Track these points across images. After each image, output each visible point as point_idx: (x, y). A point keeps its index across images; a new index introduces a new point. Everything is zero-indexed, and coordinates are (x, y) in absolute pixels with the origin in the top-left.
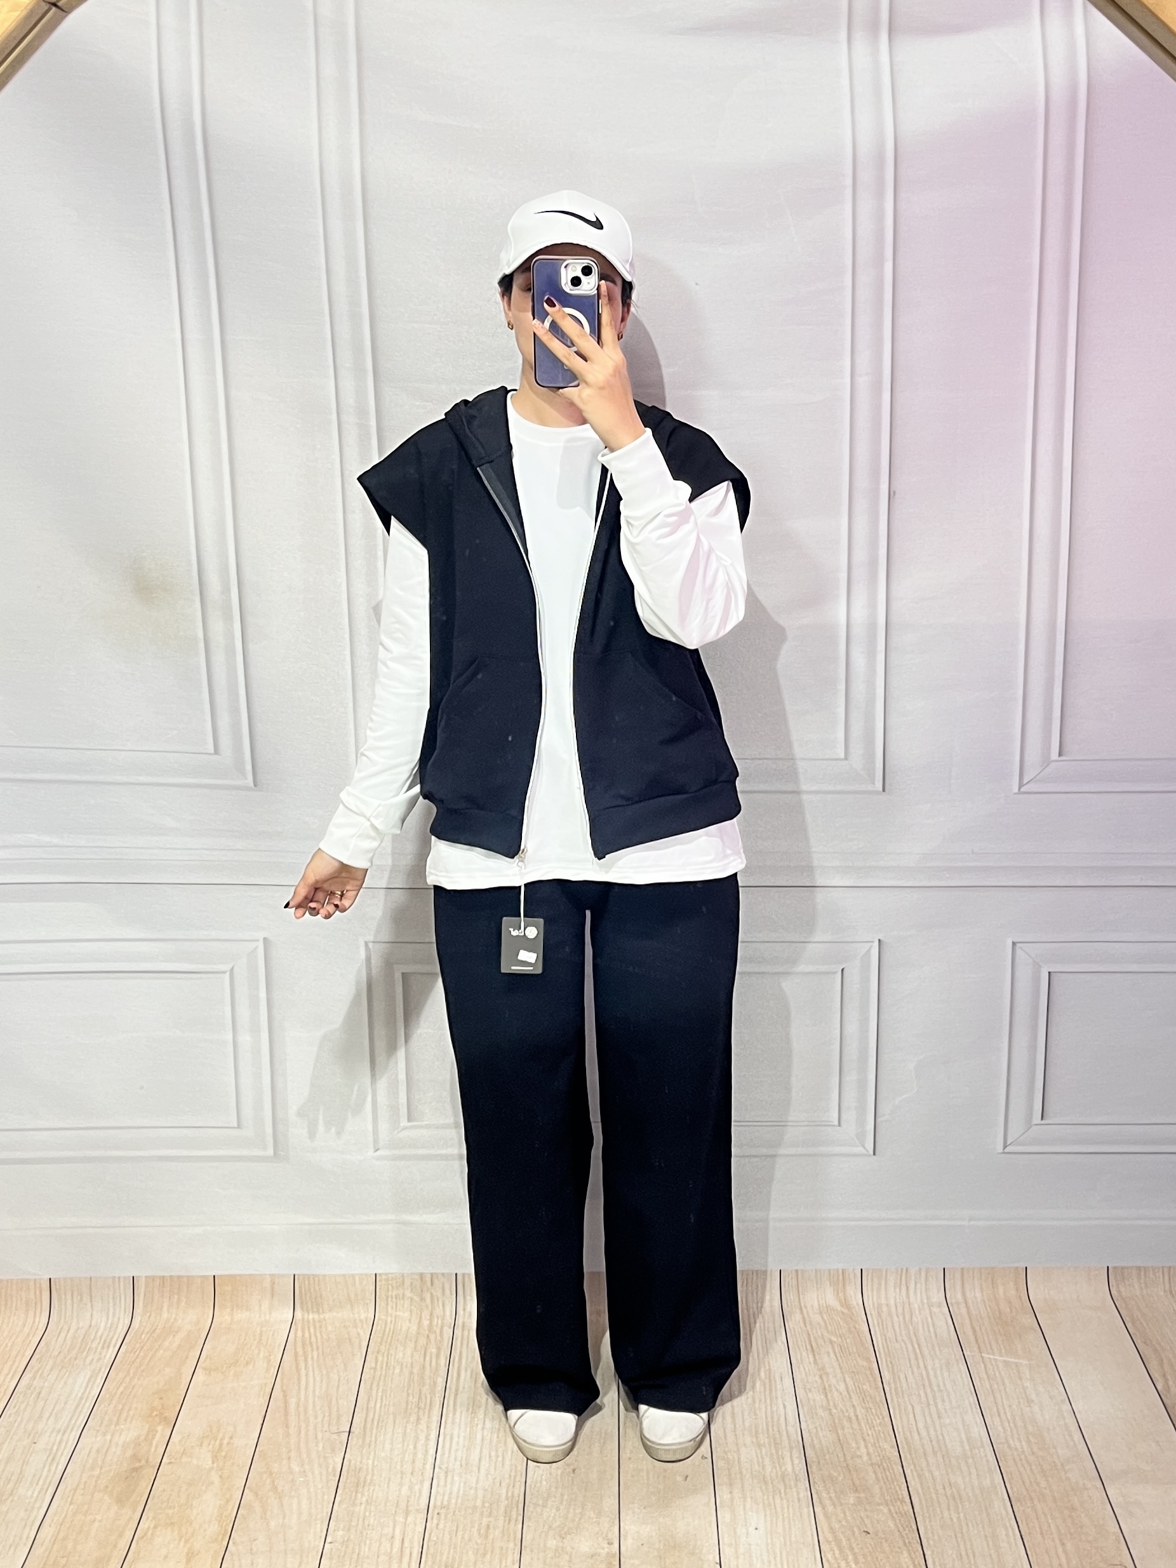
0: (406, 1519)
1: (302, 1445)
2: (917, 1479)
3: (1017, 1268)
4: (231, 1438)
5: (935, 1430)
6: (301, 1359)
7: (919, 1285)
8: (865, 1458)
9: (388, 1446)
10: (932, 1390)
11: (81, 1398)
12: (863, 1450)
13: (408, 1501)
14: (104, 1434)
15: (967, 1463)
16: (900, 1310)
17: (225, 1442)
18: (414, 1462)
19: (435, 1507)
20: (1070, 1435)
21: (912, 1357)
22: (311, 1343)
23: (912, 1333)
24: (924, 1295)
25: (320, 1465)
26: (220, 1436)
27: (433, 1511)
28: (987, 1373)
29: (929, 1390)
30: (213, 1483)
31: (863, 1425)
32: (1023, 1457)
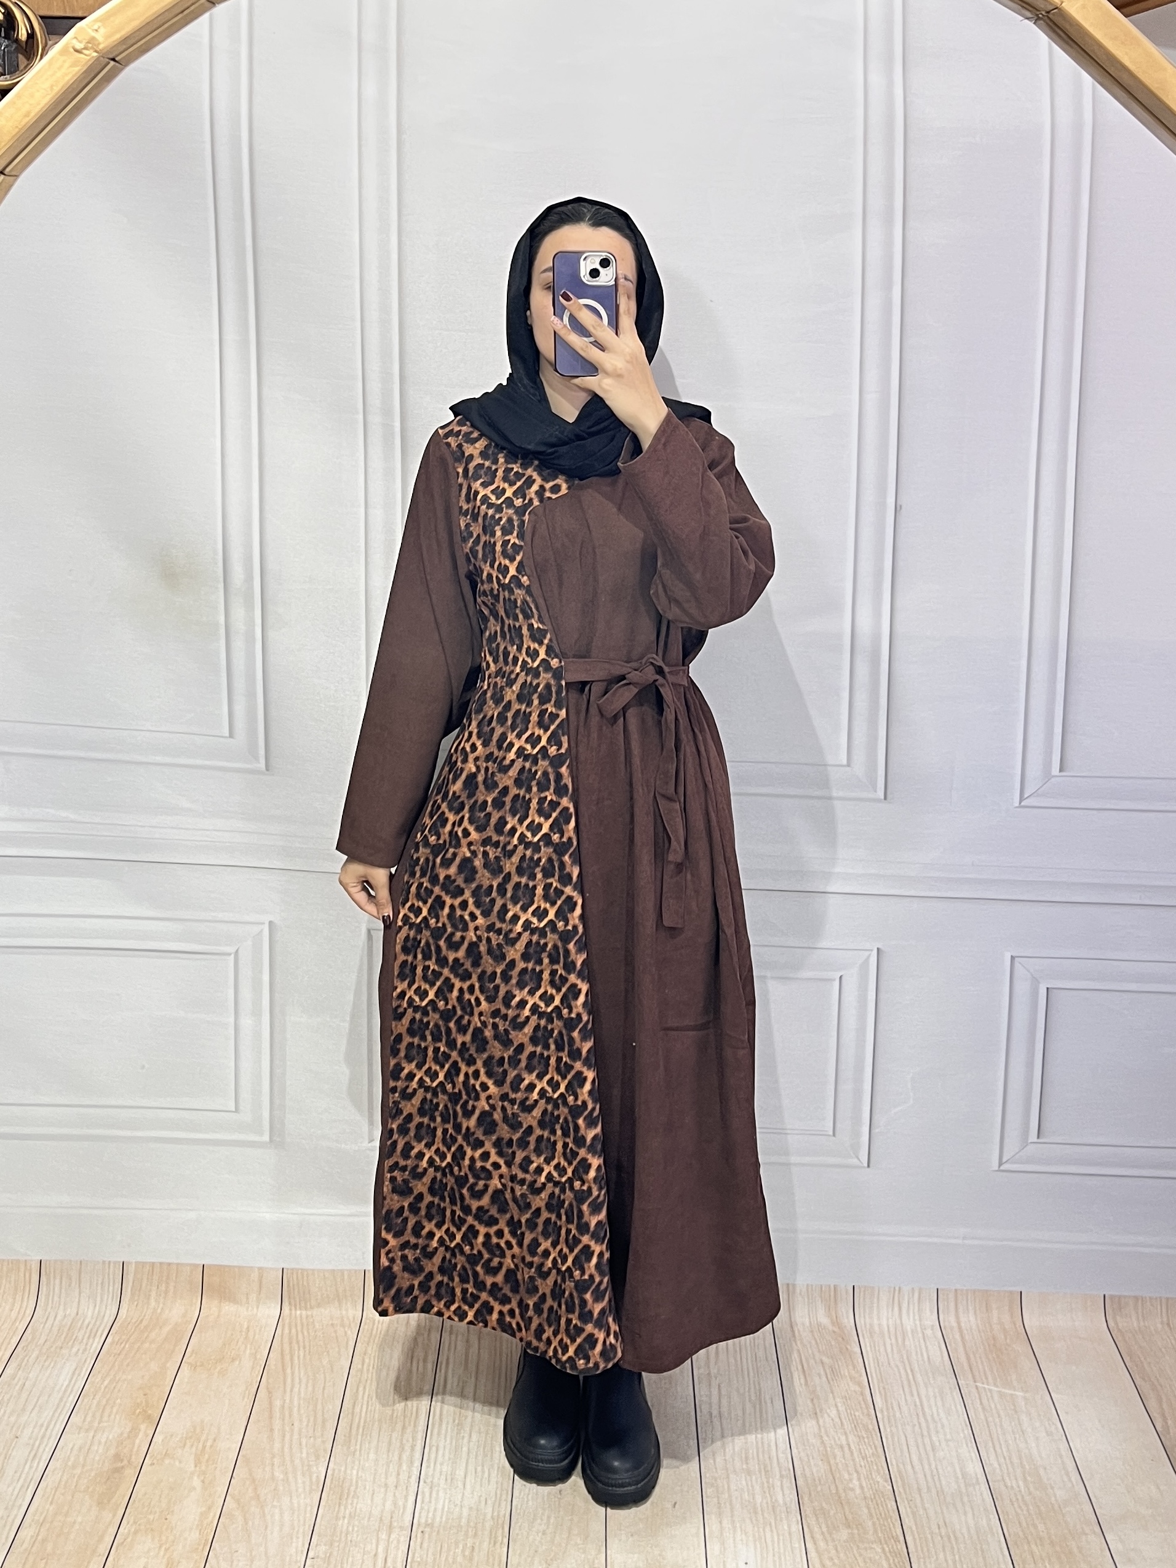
0: (389, 1537)
1: (286, 1450)
2: (911, 1516)
3: (1011, 1292)
4: (215, 1440)
5: (930, 1465)
6: (287, 1358)
7: (911, 1306)
8: (858, 1491)
9: (372, 1456)
10: (926, 1421)
11: (65, 1391)
12: (856, 1482)
13: (392, 1518)
14: (87, 1431)
15: (962, 1500)
16: (892, 1329)
17: (209, 1444)
18: (398, 1474)
19: (419, 1525)
20: (1067, 1474)
21: (905, 1383)
22: (298, 1342)
23: (905, 1357)
24: (917, 1317)
25: (303, 1475)
26: (203, 1438)
27: (418, 1528)
28: (981, 1403)
29: (922, 1420)
30: (194, 1488)
31: (855, 1454)
32: (1019, 1497)
